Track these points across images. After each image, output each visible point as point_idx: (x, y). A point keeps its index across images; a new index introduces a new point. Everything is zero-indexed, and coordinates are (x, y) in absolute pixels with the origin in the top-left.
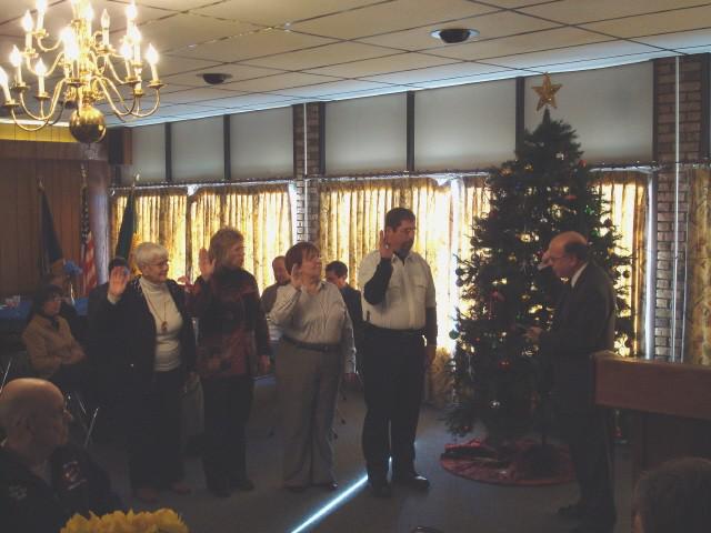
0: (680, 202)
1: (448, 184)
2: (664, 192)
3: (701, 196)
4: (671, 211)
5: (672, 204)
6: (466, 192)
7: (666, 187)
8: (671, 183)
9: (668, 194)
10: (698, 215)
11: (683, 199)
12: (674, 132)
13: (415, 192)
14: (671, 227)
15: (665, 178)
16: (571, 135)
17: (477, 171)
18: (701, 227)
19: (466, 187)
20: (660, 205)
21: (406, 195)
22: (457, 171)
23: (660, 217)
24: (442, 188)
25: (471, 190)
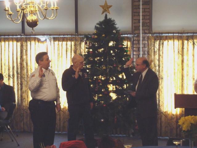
0: (142, 48)
1: (46, 40)
2: (136, 44)
3: (151, 46)
4: (139, 50)
5: (139, 48)
6: (54, 43)
7: (137, 42)
8: (139, 41)
9: (137, 45)
10: (150, 52)
11: (143, 46)
12: (140, 23)
13: (29, 43)
14: (139, 56)
15: (137, 39)
16: (114, 24)
17: (60, 35)
18: (151, 56)
19: (54, 41)
20: (134, 49)
21: (24, 44)
22: (50, 35)
23: (135, 53)
24: (43, 42)
25: (56, 43)
